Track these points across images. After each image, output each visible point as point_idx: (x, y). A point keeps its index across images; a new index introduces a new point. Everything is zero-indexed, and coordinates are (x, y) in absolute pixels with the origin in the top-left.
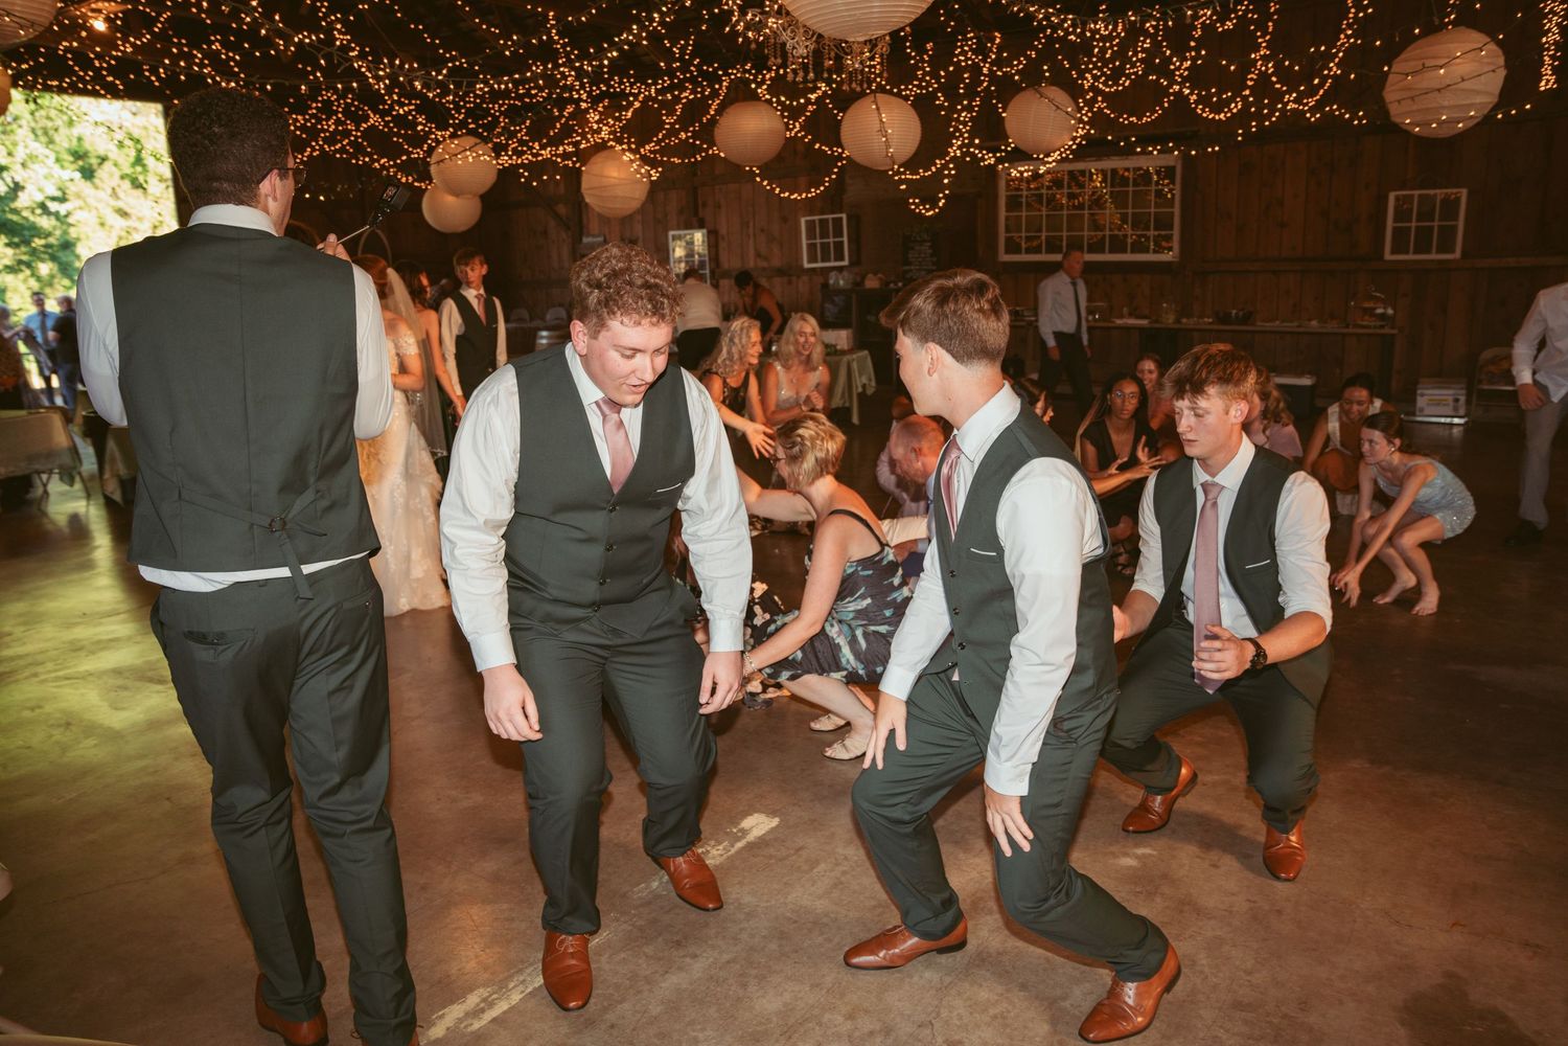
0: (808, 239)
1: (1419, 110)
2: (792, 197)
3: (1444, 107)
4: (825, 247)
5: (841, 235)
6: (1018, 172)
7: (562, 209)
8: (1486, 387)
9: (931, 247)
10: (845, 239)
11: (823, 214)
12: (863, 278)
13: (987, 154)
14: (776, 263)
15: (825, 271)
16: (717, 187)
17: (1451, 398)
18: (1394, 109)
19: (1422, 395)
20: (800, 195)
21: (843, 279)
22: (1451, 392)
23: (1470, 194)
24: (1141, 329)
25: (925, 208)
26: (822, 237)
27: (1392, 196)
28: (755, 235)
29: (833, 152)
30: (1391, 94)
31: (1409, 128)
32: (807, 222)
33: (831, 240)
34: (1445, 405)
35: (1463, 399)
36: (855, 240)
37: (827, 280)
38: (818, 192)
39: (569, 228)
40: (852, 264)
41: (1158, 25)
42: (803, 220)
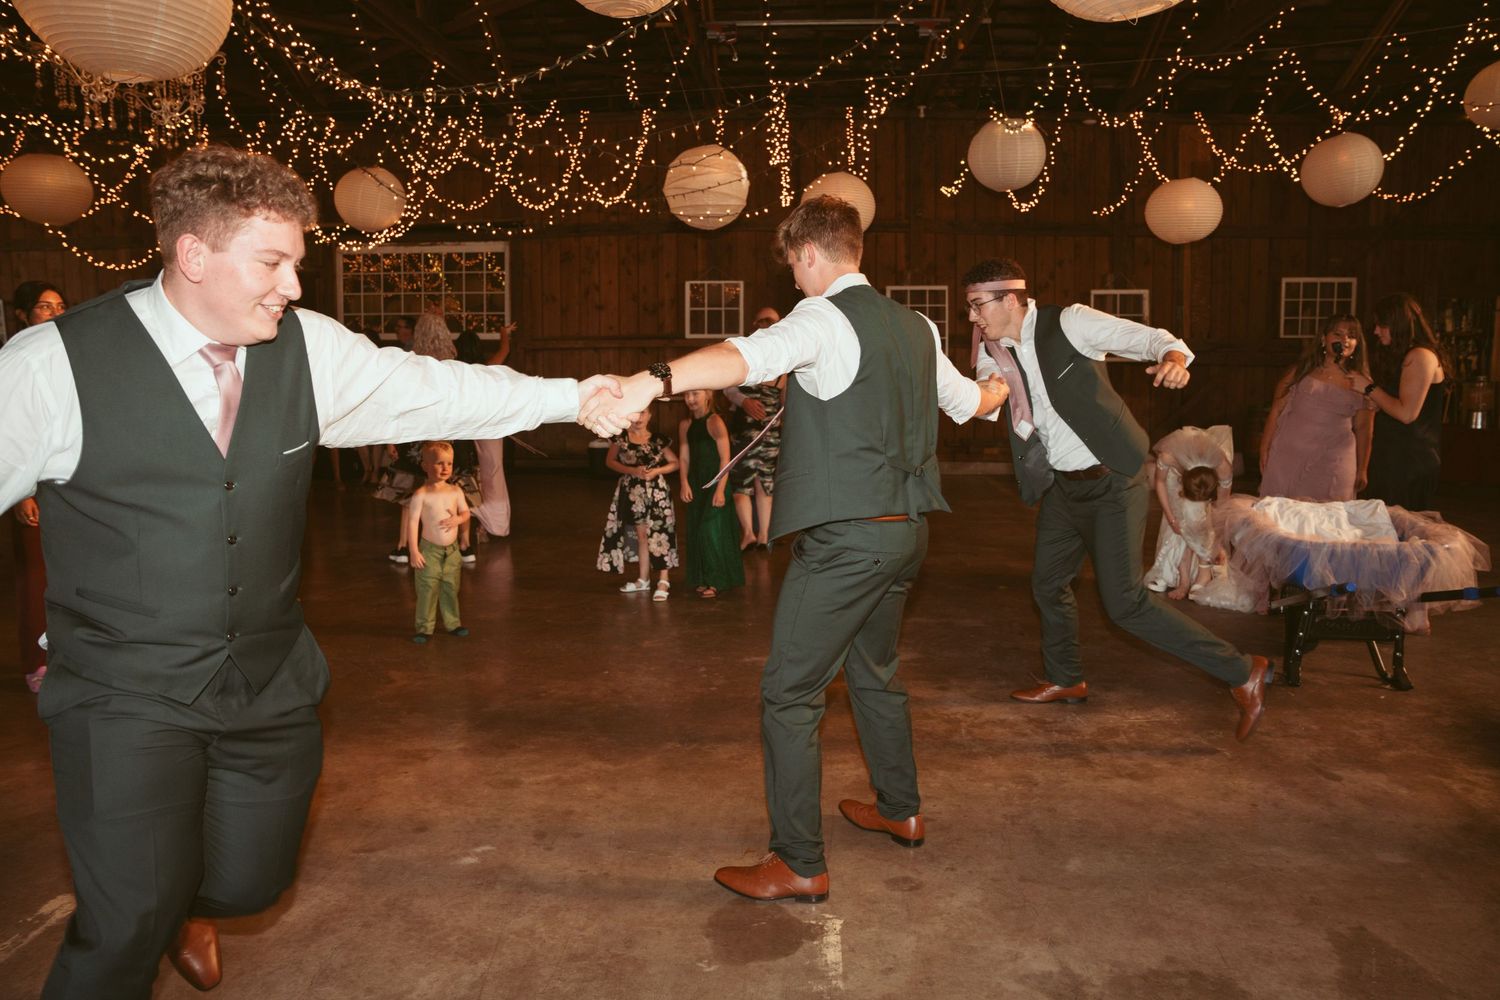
1: (691, 206)
2: (108, 268)
3: (709, 205)
18: (672, 203)
20: (118, 265)
23: (746, 286)
27: (688, 284)
30: (669, 190)
31: (684, 219)
38: (140, 264)
41: (478, 119)
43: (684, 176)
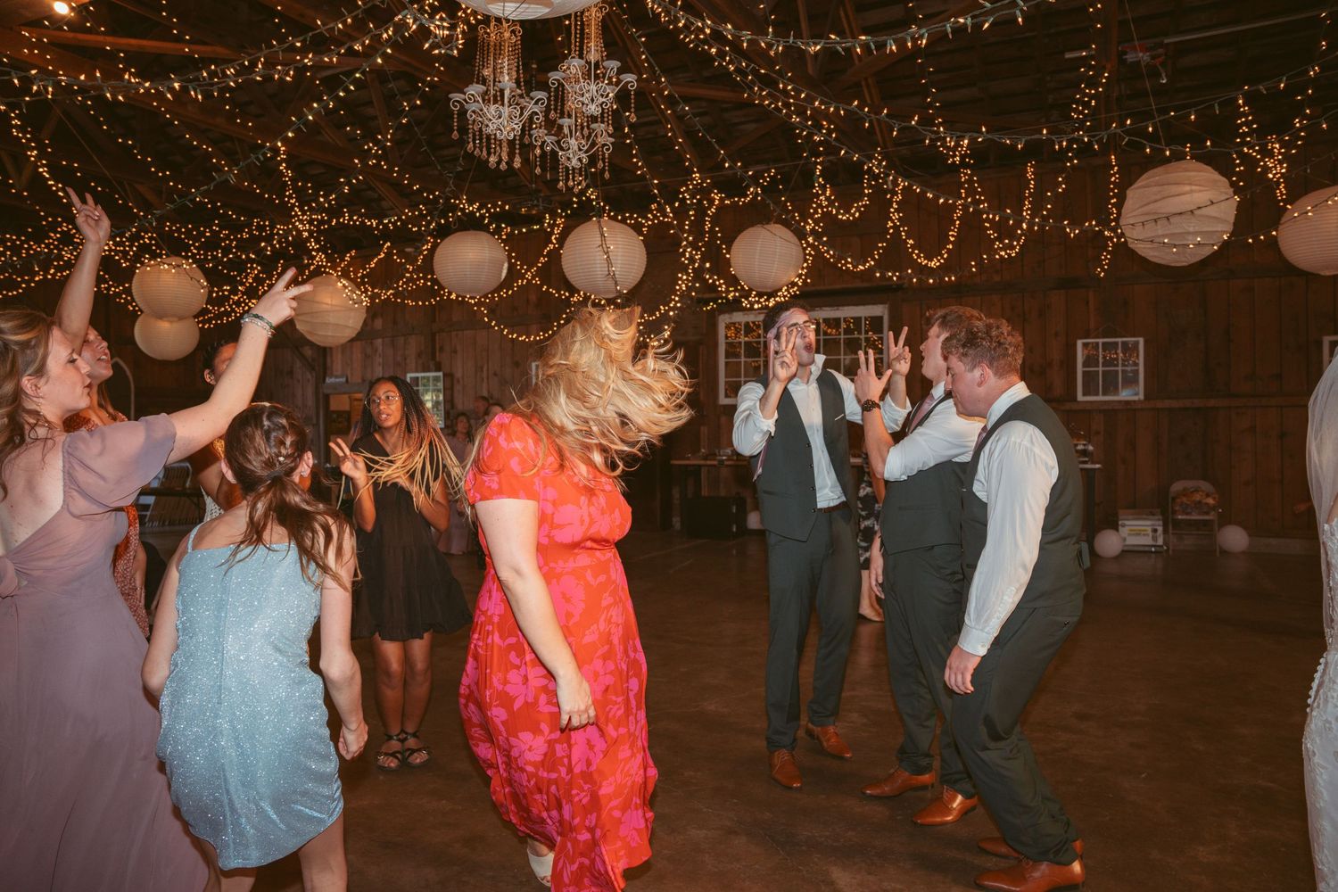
2: (520, 339)
3: (1189, 232)
7: (308, 352)
8: (1180, 517)
16: (454, 333)
17: (1149, 529)
19: (1124, 526)
20: (528, 337)
22: (1149, 523)
23: (1146, 342)
27: (1080, 343)
28: (488, 379)
29: (560, 295)
34: (1144, 535)
35: (1160, 529)
39: (313, 369)
43: (1158, 197)
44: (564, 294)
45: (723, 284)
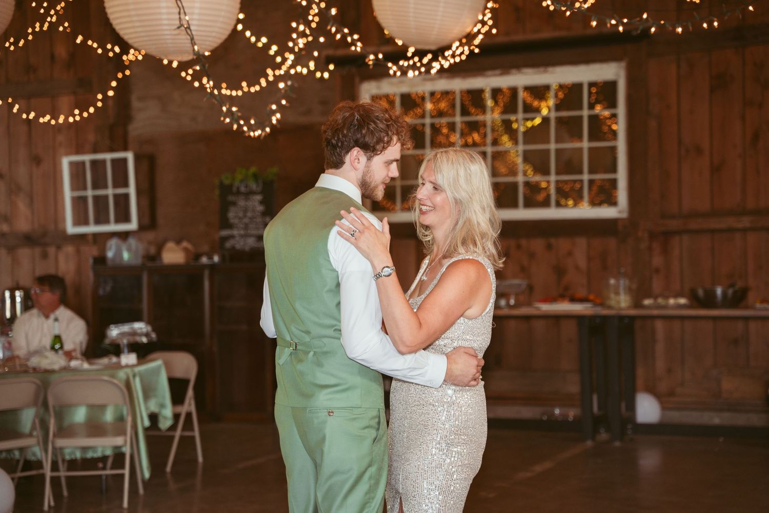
0: (74, 188)
2: (41, 120)
4: (100, 202)
5: (126, 185)
6: (401, 68)
9: (261, 202)
10: (132, 190)
11: (95, 151)
12: (160, 248)
13: (351, 34)
14: (23, 225)
15: (100, 239)
20: (55, 117)
21: (129, 250)
24: (579, 319)
25: (247, 123)
26: (95, 186)
29: (106, 51)
32: (72, 164)
33: (110, 192)
36: (148, 191)
37: (103, 249)
38: (85, 115)
40: (142, 228)
42: (65, 163)
44: (112, 50)
45: (358, 40)
